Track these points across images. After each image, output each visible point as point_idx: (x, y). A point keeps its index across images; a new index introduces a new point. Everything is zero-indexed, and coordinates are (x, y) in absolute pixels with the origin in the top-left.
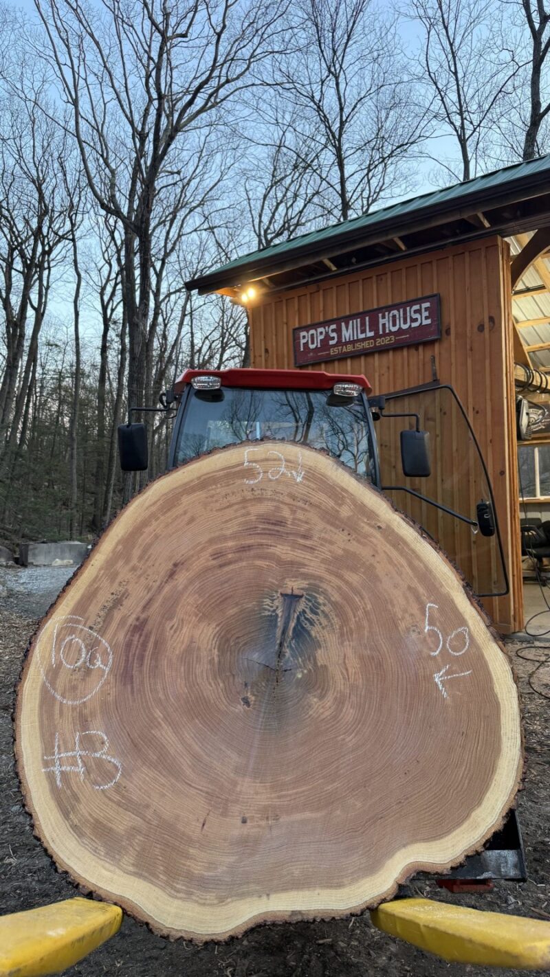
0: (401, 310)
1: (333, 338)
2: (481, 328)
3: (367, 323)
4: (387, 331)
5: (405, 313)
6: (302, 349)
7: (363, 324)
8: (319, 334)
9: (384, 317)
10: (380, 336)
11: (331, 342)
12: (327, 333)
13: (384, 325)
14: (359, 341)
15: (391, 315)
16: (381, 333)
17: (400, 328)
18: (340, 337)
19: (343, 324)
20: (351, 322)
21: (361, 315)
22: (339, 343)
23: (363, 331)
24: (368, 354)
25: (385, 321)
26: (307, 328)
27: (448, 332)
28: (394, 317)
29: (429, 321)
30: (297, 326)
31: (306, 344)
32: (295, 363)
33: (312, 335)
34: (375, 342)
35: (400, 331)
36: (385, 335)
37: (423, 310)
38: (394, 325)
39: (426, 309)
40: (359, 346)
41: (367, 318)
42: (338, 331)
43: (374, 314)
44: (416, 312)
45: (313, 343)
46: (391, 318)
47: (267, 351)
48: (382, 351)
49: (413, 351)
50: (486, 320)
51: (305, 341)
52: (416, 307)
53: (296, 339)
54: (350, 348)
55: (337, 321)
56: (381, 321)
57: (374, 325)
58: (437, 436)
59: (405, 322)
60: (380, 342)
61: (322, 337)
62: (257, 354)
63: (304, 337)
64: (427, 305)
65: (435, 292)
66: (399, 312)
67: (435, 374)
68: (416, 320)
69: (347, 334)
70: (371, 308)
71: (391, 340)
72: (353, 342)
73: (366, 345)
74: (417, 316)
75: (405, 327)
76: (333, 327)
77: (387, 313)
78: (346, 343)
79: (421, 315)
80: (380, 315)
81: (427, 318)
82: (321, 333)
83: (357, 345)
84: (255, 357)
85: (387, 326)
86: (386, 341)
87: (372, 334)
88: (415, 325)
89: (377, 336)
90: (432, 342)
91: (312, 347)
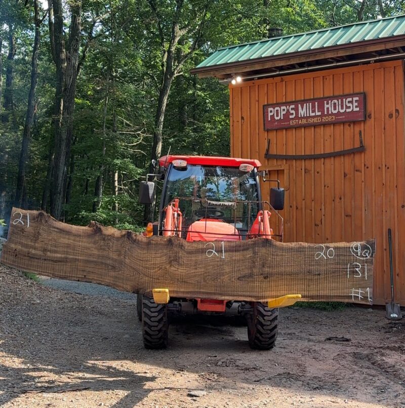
0: (340, 100)
1: (292, 114)
2: (391, 116)
3: (316, 106)
4: (330, 113)
5: (342, 102)
6: (269, 119)
7: (313, 107)
8: (282, 111)
9: (328, 104)
10: (325, 116)
11: (291, 117)
12: (288, 110)
13: (328, 108)
14: (310, 117)
15: (333, 102)
16: (326, 113)
17: (339, 112)
18: (297, 113)
19: (299, 105)
20: (305, 105)
21: (313, 100)
22: (297, 117)
23: (314, 111)
24: (315, 126)
25: (329, 106)
26: (273, 106)
27: (370, 116)
28: (335, 104)
29: (358, 109)
30: (266, 103)
31: (272, 117)
32: (264, 129)
33: (277, 111)
34: (322, 119)
35: (339, 114)
36: (328, 115)
37: (354, 102)
38: (335, 109)
39: (356, 101)
40: (311, 121)
41: (316, 103)
42: (296, 109)
43: (321, 101)
44: (349, 102)
45: (277, 116)
46: (332, 105)
47: (242, 118)
48: (325, 125)
49: (347, 126)
50: (394, 112)
51: (272, 114)
52: (350, 99)
53: (265, 113)
54: (304, 121)
55: (295, 103)
56: (326, 106)
57: (321, 108)
58: (363, 182)
59: (342, 108)
60: (325, 119)
61: (284, 112)
62: (235, 120)
63: (271, 111)
64: (357, 98)
65: (362, 91)
66: (338, 101)
67: (361, 142)
68: (349, 107)
69: (302, 112)
70: (319, 97)
71: (332, 118)
72: (307, 118)
73: (315, 120)
74: (350, 105)
75: (342, 111)
76: (293, 106)
77: (330, 101)
78: (302, 118)
79: (353, 104)
80: (325, 102)
81: (356, 107)
82: (284, 110)
83: (309, 120)
84: (233, 121)
85: (330, 109)
86: (329, 119)
87: (319, 114)
88: (348, 110)
89: (323, 115)
90: (360, 122)
91: (276, 118)
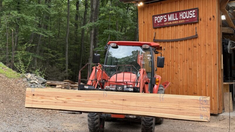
0: (187, 12)
1: (165, 20)
2: (210, 19)
3: (176, 16)
4: (182, 18)
5: (188, 13)
6: (155, 23)
7: (175, 16)
8: (161, 18)
9: (181, 14)
10: (180, 20)
11: (165, 21)
12: (163, 18)
13: (181, 16)
14: (173, 21)
15: (183, 13)
16: (180, 19)
17: (186, 18)
18: (167, 19)
19: (168, 15)
20: (171, 15)
21: (174, 13)
22: (167, 21)
23: (175, 18)
24: (176, 25)
25: (182, 15)
26: (157, 16)
27: (201, 20)
28: (184, 14)
29: (195, 16)
30: (154, 15)
31: (157, 21)
32: (153, 27)
33: (159, 18)
34: (178, 22)
35: (186, 19)
36: (181, 19)
37: (193, 13)
38: (184, 17)
39: (194, 12)
40: (174, 23)
41: (176, 14)
42: (167, 17)
43: (178, 13)
44: (191, 13)
45: (159, 21)
46: (183, 15)
47: (144, 22)
48: (181, 24)
49: (190, 25)
50: (212, 17)
51: (156, 20)
52: (191, 11)
53: (153, 19)
54: (170, 23)
55: (167, 14)
57: (178, 16)
58: (197, 52)
59: (188, 16)
60: (180, 22)
61: (162, 19)
62: (141, 23)
63: (156, 19)
64: (194, 11)
65: (197, 7)
66: (186, 12)
67: (196, 33)
68: (191, 16)
69: (170, 19)
70: (177, 11)
71: (183, 21)
72: (172, 21)
73: (175, 22)
74: (191, 14)
75: (188, 17)
76: (166, 16)
77: (182, 13)
78: (169, 21)
79: (192, 14)
80: (180, 13)
81: (194, 15)
82: (162, 18)
83: (173, 22)
84: (140, 24)
85: (182, 17)
87: (177, 19)
88: (191, 17)
89: (179, 20)
90: (196, 23)
91: (158, 22)
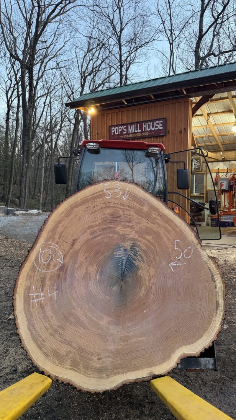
0: (152, 123)
1: (125, 131)
2: (181, 132)
3: (138, 126)
4: (146, 130)
6: (112, 135)
7: (137, 127)
9: (145, 125)
10: (143, 132)
11: (124, 133)
12: (123, 129)
13: (145, 128)
14: (135, 133)
15: (148, 124)
16: (144, 131)
17: (151, 130)
18: (127, 131)
19: (129, 126)
20: (132, 125)
21: (136, 123)
22: (127, 133)
23: (137, 129)
24: (138, 138)
25: (145, 126)
26: (114, 126)
27: (169, 132)
28: (149, 125)
29: (162, 128)
30: (110, 125)
31: (114, 133)
33: (117, 129)
34: (141, 134)
36: (145, 132)
37: (160, 123)
38: (149, 128)
39: (161, 123)
40: (135, 135)
41: (138, 125)
42: (127, 128)
43: (141, 124)
44: (157, 124)
45: (117, 132)
47: (98, 134)
48: (144, 138)
49: (155, 139)
50: (183, 129)
51: (113, 131)
52: (157, 122)
53: (110, 131)
54: (131, 136)
55: (127, 124)
56: (144, 126)
57: (141, 128)
59: (153, 127)
60: (143, 134)
61: (121, 130)
62: (94, 135)
63: (113, 130)
64: (161, 121)
65: (165, 117)
68: (157, 127)
69: (130, 130)
70: (140, 121)
71: (147, 134)
72: (133, 133)
73: (137, 135)
75: (153, 129)
76: (125, 127)
77: (146, 123)
78: (130, 134)
79: (159, 125)
80: (144, 124)
81: (161, 127)
82: (120, 129)
83: (134, 135)
86: (145, 134)
87: (140, 131)
88: (157, 129)
89: (142, 132)
90: (163, 136)
91: (116, 134)
